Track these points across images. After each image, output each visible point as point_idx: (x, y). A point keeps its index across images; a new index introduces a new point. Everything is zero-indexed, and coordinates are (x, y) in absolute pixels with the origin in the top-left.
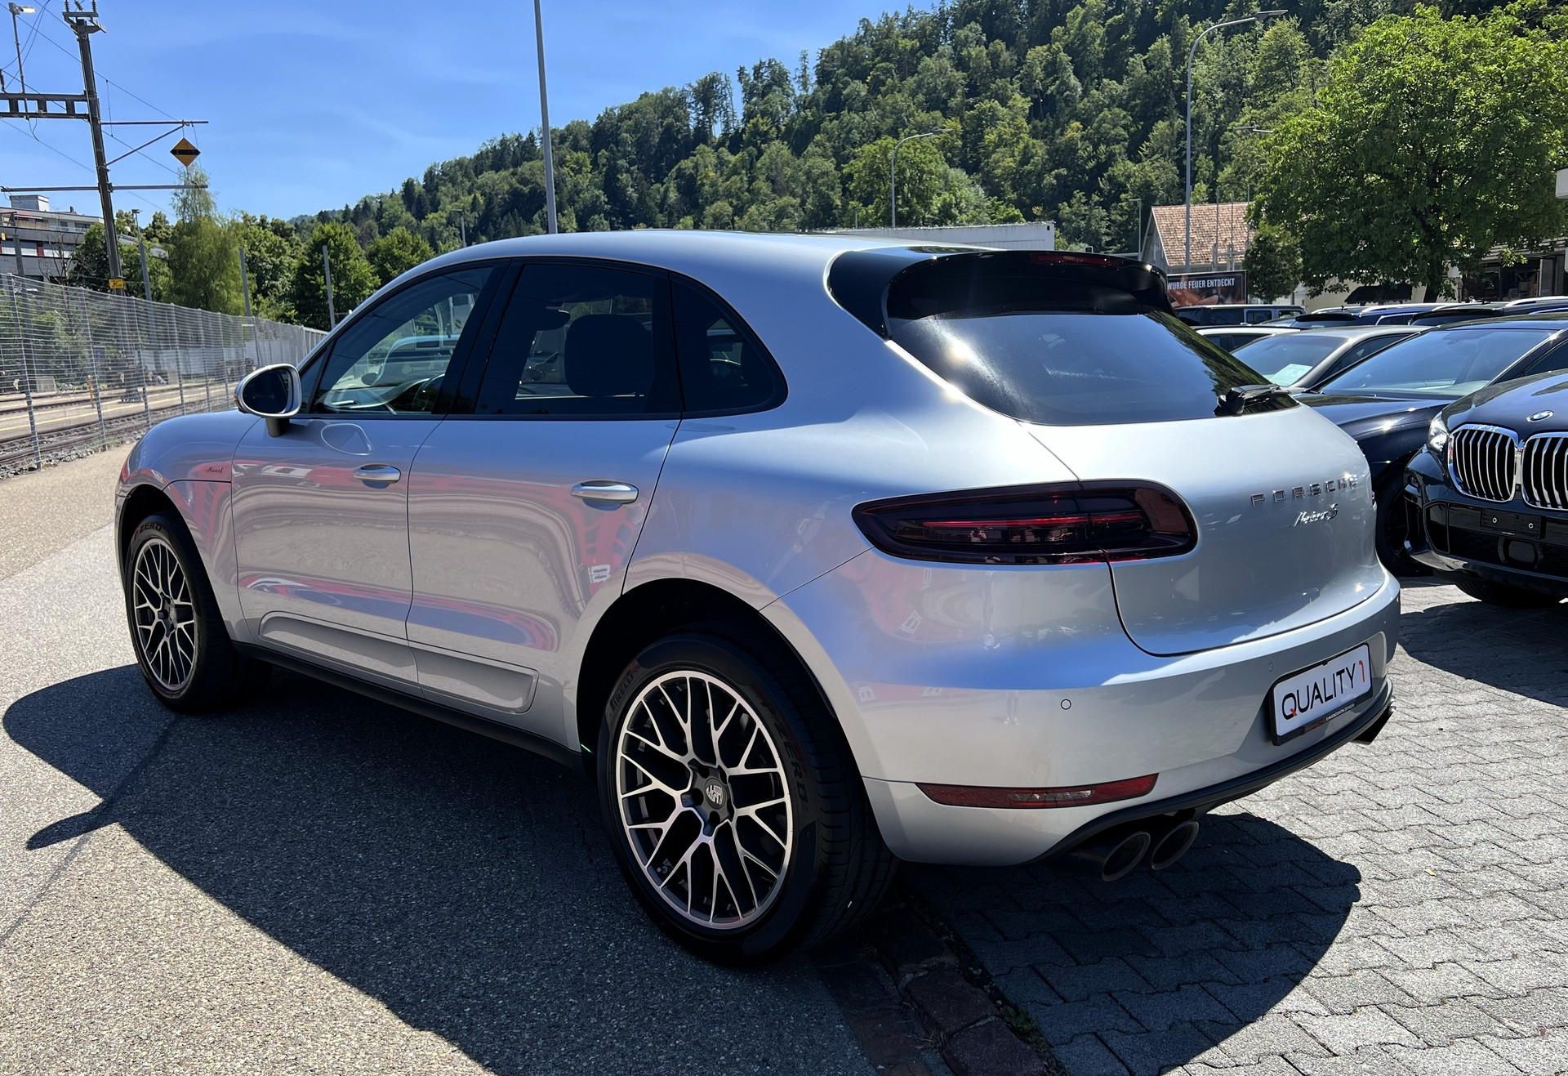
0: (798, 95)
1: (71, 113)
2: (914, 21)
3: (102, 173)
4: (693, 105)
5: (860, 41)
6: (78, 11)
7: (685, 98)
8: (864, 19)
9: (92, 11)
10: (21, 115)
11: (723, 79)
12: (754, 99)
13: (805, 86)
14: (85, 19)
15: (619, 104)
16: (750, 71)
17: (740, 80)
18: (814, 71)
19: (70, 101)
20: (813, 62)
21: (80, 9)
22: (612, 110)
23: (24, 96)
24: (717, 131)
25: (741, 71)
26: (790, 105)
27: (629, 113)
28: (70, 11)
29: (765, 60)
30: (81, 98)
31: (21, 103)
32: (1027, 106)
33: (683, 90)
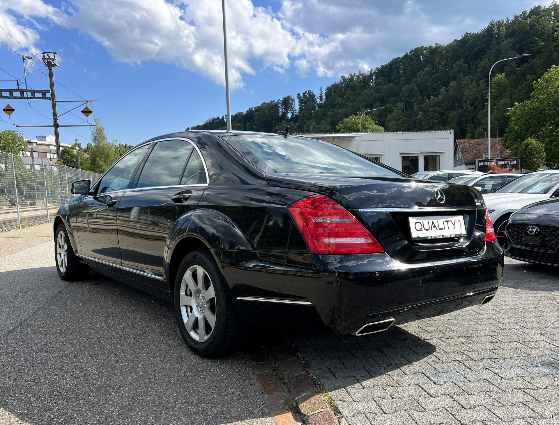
0: (318, 103)
1: (44, 97)
2: (361, 77)
3: (55, 120)
4: (281, 107)
5: (341, 83)
6: (48, 58)
7: (278, 104)
8: (343, 76)
9: (53, 58)
10: (25, 98)
11: (292, 97)
12: (303, 105)
13: (321, 99)
14: (51, 61)
15: (254, 106)
16: (301, 95)
17: (298, 98)
18: (324, 95)
19: (44, 93)
20: (324, 91)
21: (49, 57)
22: (252, 108)
23: (27, 91)
24: (289, 116)
25: (298, 94)
26: (315, 106)
27: (258, 109)
28: (45, 58)
29: (307, 91)
30: (48, 91)
31: (25, 93)
32: (402, 106)
33: (278, 102)
